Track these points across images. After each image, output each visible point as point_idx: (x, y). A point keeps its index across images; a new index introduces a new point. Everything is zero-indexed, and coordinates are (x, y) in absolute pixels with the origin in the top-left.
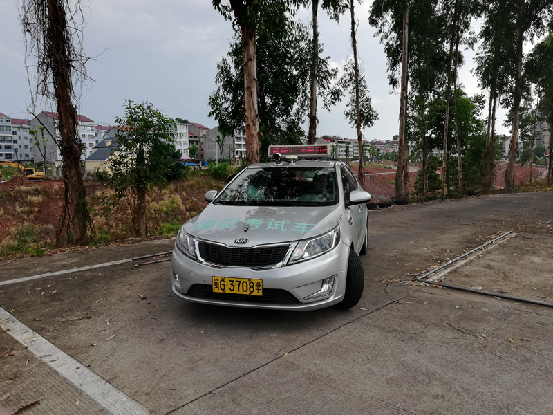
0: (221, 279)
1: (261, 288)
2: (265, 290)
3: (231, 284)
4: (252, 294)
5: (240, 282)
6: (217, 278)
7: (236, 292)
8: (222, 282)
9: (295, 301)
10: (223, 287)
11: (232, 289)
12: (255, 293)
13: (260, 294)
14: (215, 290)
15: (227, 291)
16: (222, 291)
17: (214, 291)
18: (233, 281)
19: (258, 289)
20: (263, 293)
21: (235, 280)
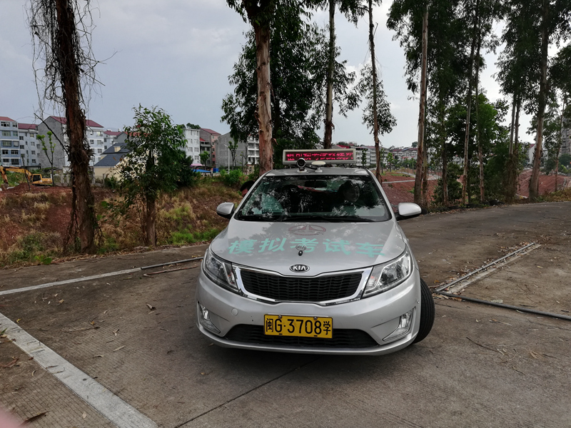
0: (277, 318)
1: (330, 328)
2: (335, 331)
3: (291, 324)
4: (319, 336)
5: (302, 321)
6: (271, 317)
7: (296, 334)
8: (278, 322)
9: (372, 342)
10: (279, 328)
11: (291, 330)
12: (323, 335)
13: (330, 335)
14: (268, 333)
15: (285, 333)
16: (277, 334)
17: (266, 333)
18: (293, 320)
19: (327, 330)
20: (333, 334)
21: (295, 319)
